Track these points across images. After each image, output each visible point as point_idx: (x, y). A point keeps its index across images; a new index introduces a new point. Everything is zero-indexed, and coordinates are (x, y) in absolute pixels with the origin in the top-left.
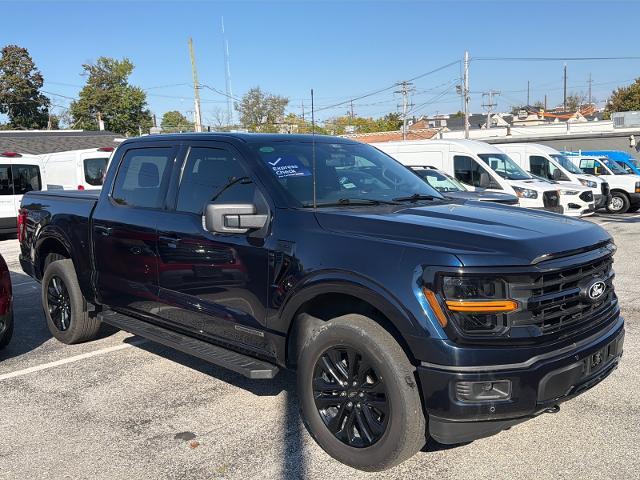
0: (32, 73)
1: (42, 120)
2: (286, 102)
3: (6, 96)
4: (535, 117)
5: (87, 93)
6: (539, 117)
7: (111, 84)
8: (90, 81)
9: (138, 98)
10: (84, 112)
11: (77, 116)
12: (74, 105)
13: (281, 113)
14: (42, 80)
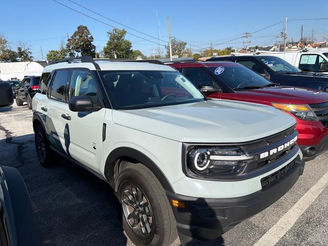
0: (89, 36)
1: (93, 55)
2: (185, 44)
3: (80, 46)
4: (296, 47)
5: (109, 44)
6: (297, 46)
7: (118, 39)
8: (110, 39)
9: (129, 44)
10: (108, 51)
11: (106, 53)
12: (105, 49)
13: (183, 49)
14: (93, 39)
